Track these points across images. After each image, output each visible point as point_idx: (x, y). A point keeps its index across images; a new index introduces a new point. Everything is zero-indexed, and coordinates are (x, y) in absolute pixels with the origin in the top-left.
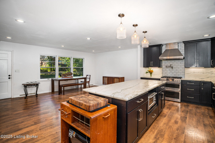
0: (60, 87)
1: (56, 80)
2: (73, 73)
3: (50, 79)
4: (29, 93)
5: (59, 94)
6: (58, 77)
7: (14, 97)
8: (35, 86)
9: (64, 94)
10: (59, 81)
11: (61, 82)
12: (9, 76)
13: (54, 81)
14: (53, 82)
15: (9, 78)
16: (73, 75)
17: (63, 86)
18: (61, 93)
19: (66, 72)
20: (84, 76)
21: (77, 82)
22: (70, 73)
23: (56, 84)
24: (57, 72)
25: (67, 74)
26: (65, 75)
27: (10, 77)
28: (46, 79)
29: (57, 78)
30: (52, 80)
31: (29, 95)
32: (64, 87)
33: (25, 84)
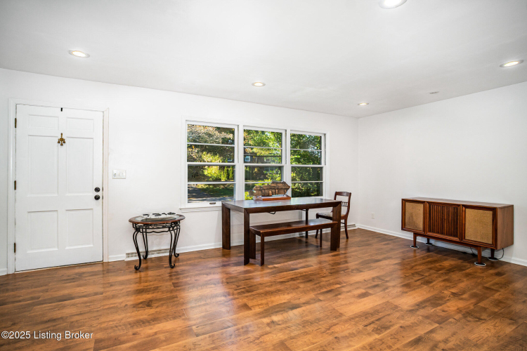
0: (249, 233)
1: (238, 209)
2: (289, 183)
3: (219, 204)
4: (154, 249)
5: (246, 263)
6: (241, 197)
7: (110, 261)
8: (167, 229)
9: (262, 263)
10: (248, 212)
11: (251, 215)
12: (97, 190)
13: (229, 210)
14: (226, 213)
15: (97, 198)
16: (289, 193)
17: (259, 234)
18: (254, 258)
19: (266, 181)
20: (327, 196)
21: (304, 219)
22: (280, 185)
23: (237, 221)
24: (240, 181)
25: (270, 188)
26: (265, 193)
27: (99, 194)
28: (206, 204)
29: (239, 201)
30: (223, 205)
31: (153, 256)
32: (263, 236)
33: (139, 220)
